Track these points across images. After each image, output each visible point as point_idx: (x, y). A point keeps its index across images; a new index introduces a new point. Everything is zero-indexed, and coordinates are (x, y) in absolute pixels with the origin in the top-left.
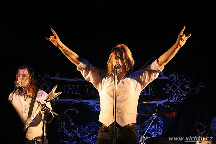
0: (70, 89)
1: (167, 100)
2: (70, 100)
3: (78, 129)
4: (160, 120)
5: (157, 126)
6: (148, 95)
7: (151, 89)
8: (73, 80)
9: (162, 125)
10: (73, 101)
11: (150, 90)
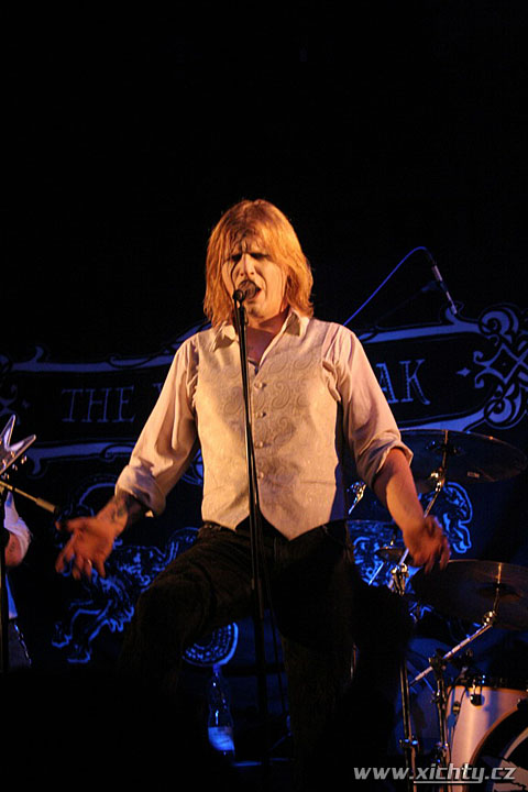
0: (93, 406)
1: (479, 415)
2: (98, 447)
3: (137, 559)
4: (458, 494)
5: (447, 522)
6: (404, 400)
7: (414, 376)
8: (104, 367)
9: (468, 513)
10: (109, 451)
11: (409, 380)
